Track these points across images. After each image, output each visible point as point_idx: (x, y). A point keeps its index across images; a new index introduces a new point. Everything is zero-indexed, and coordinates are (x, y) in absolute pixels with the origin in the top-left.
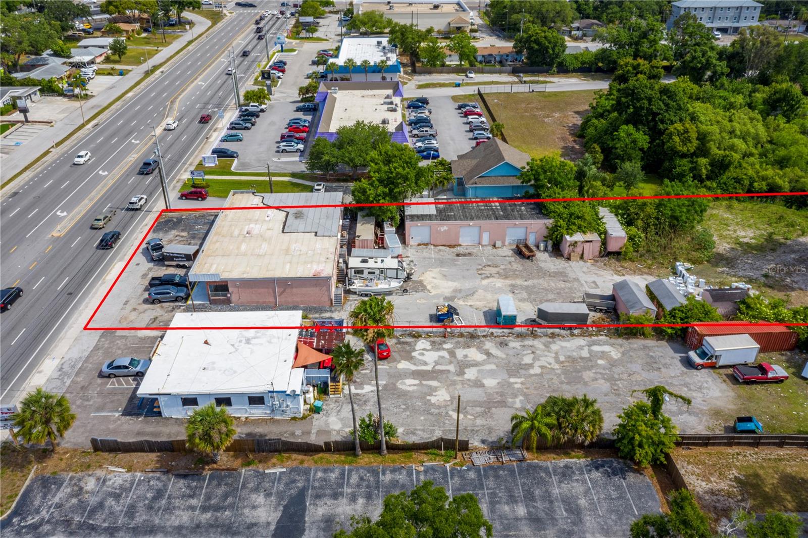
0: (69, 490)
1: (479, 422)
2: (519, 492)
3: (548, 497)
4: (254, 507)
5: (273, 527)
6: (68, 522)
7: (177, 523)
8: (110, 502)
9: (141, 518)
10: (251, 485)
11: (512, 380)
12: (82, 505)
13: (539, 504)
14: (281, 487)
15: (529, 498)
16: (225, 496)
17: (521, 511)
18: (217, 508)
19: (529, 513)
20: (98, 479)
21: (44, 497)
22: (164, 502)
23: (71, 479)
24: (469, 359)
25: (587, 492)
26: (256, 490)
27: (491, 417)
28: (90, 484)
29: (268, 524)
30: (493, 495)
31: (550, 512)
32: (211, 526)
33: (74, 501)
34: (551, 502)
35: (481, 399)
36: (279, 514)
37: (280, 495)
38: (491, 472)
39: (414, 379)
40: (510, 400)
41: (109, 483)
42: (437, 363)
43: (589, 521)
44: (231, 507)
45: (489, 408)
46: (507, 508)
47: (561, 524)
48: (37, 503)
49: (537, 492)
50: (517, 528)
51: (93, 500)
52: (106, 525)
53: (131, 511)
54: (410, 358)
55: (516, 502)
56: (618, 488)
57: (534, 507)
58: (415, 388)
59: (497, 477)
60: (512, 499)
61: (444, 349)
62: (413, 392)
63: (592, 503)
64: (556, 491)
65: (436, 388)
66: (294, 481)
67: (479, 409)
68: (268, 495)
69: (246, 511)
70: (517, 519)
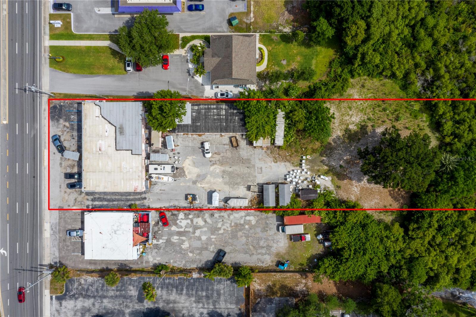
0: (77, 283)
1: (197, 257)
2: (205, 288)
3: (213, 290)
4: (131, 290)
5: (136, 297)
6: (82, 294)
7: (111, 295)
8: (90, 288)
9: (101, 293)
10: (128, 283)
11: (212, 237)
12: (83, 289)
13: (209, 292)
14: (137, 284)
15: (207, 289)
16: (122, 287)
17: (204, 294)
18: (121, 291)
19: (206, 294)
20: (84, 280)
21: (72, 286)
22: (105, 288)
23: (76, 279)
24: (198, 224)
25: (224, 288)
26: (130, 284)
27: (202, 255)
28: (83, 282)
29: (135, 296)
30: (197, 288)
31: (212, 294)
32: (120, 296)
33: (80, 287)
34: (213, 291)
35: (199, 247)
36: (138, 293)
37: (137, 286)
38: (198, 280)
39: (177, 236)
40: (209, 247)
41: (88, 281)
42: (186, 227)
43: (222, 298)
44: (124, 290)
45: (202, 251)
46: (200, 293)
47: (214, 299)
48: (70, 287)
49: (210, 288)
50: (202, 299)
51: (86, 287)
52: (92, 295)
53: (97, 290)
54: (176, 224)
55: (203, 291)
56: (234, 287)
57: (208, 293)
58: (177, 241)
59: (199, 282)
60: (202, 290)
61: (189, 219)
62: (177, 243)
63: (224, 292)
64: (215, 288)
65: (185, 240)
66: (140, 282)
67: (198, 251)
68: (134, 286)
69: (128, 291)
70: (203, 296)
